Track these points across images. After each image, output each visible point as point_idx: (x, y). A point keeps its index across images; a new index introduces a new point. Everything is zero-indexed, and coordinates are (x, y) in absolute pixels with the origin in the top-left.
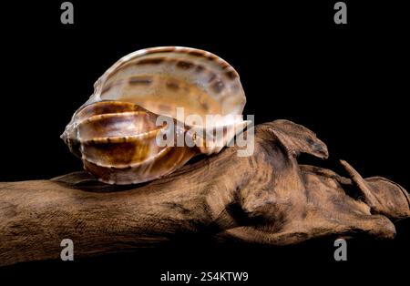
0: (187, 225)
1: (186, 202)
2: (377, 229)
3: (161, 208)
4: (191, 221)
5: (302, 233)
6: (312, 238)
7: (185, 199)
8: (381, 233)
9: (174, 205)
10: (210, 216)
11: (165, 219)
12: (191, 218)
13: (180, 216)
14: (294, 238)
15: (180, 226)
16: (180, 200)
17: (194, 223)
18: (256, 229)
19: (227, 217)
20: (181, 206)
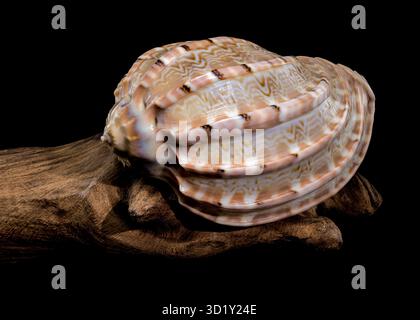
0: (65, 231)
1: (63, 199)
2: (316, 237)
3: (28, 208)
4: (68, 225)
5: (218, 242)
6: (231, 249)
7: (61, 196)
8: (322, 243)
9: (46, 204)
10: (92, 219)
11: (35, 223)
12: (67, 221)
13: (54, 219)
14: (208, 249)
15: (54, 231)
16: (54, 197)
17: (72, 227)
18: (155, 236)
19: (115, 220)
20: (55, 205)
